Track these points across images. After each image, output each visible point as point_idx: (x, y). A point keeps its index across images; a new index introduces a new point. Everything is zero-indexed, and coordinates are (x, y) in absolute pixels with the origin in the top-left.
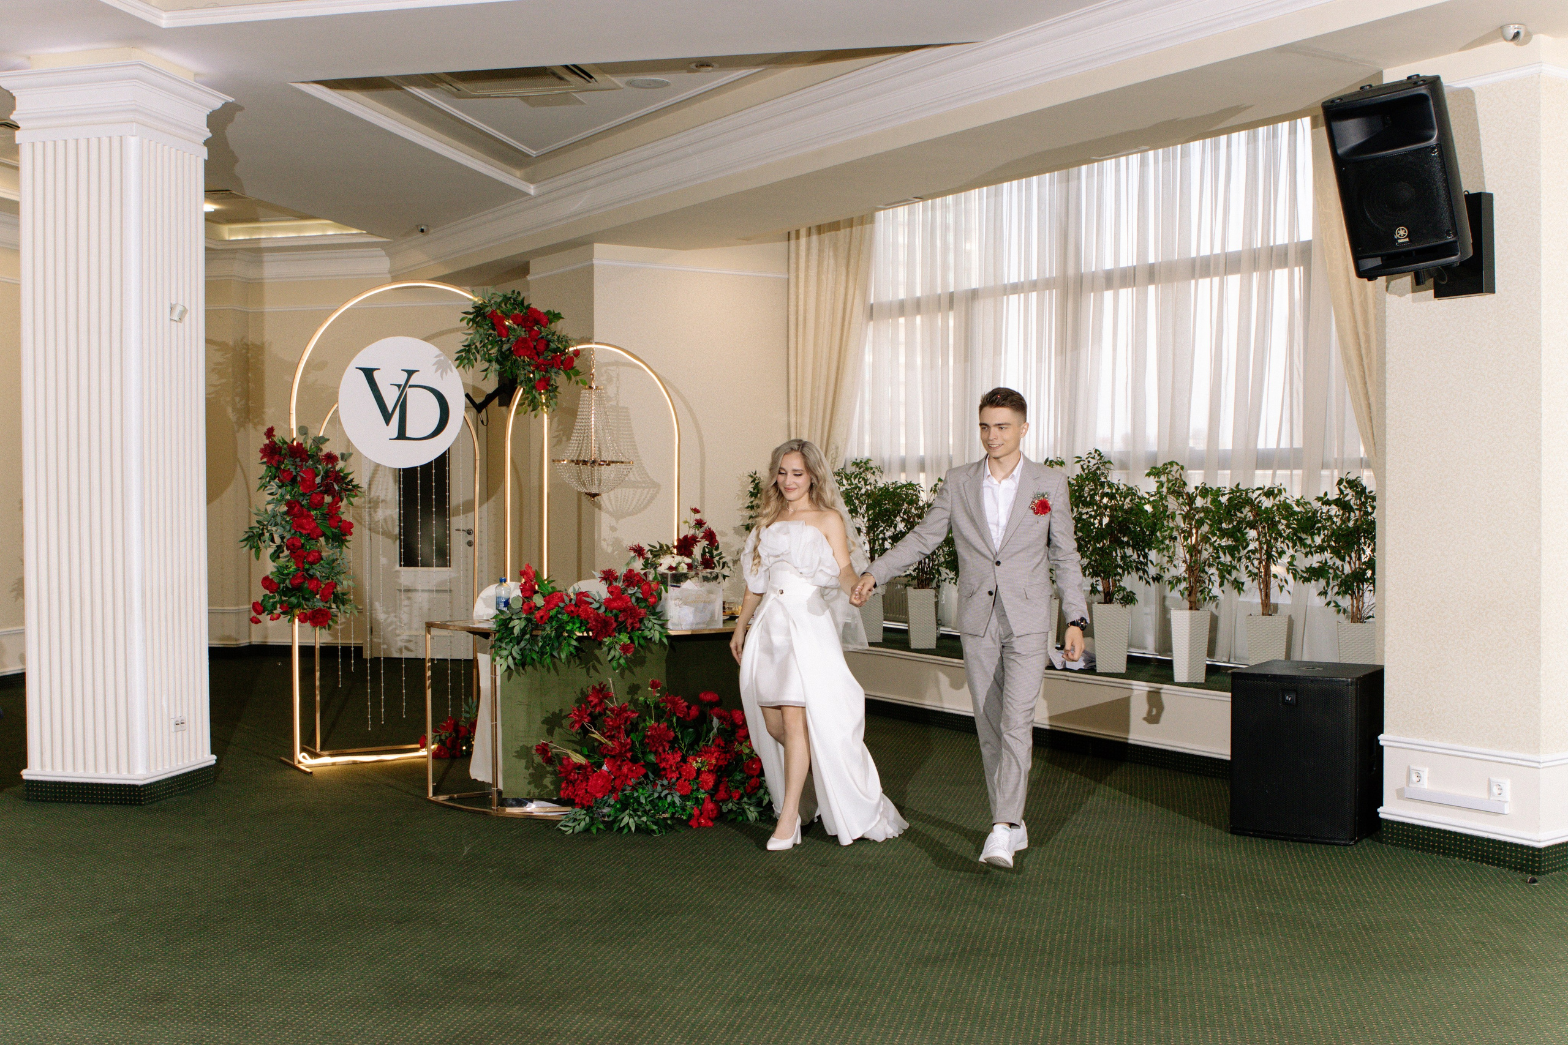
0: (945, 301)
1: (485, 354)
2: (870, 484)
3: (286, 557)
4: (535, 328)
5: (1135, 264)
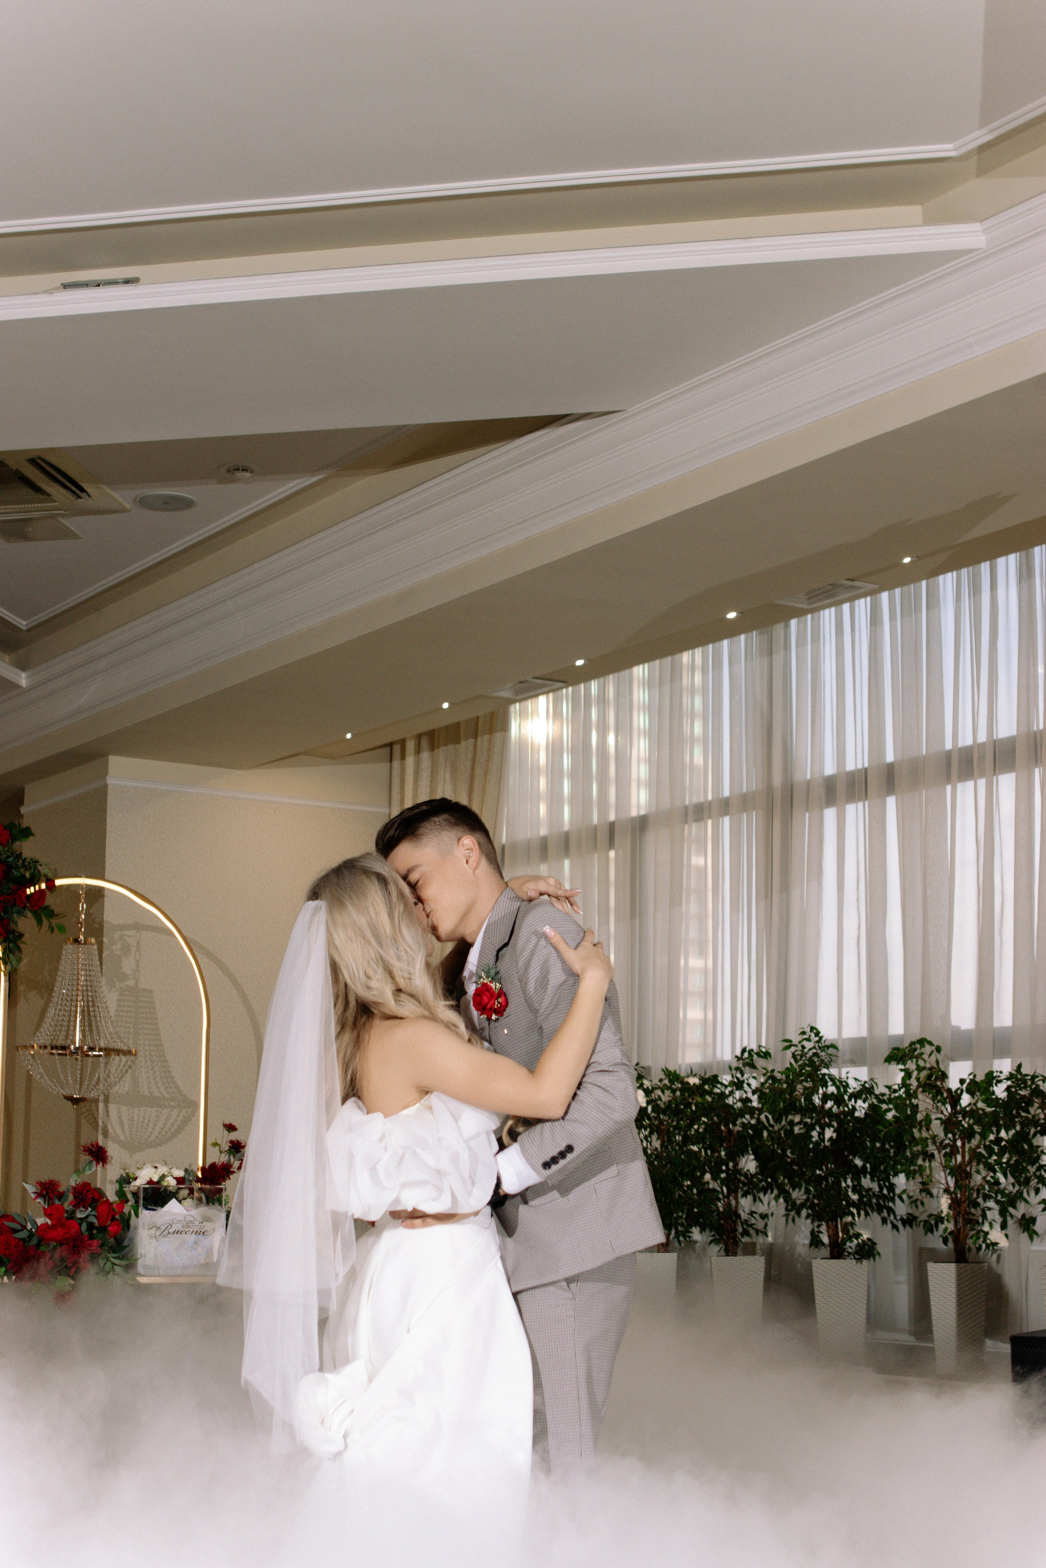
5: (866, 765)
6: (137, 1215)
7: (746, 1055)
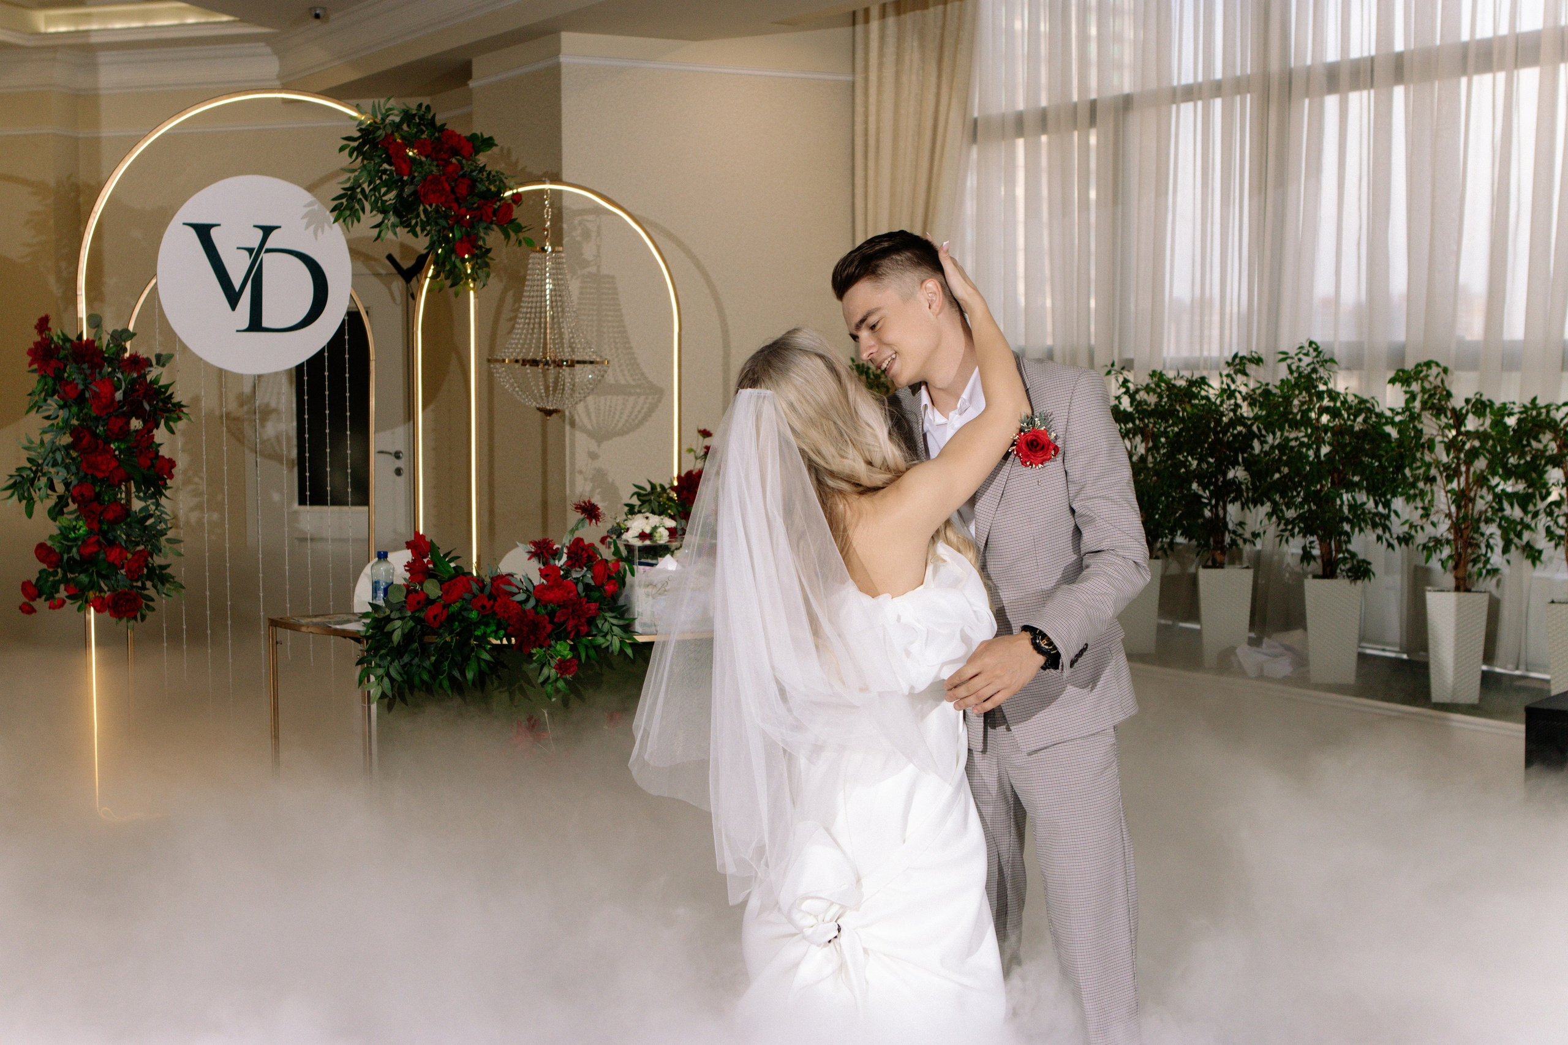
0: (1083, 114)
1: (376, 202)
3: (71, 513)
4: (454, 160)
5: (1373, 53)
6: (633, 574)
7: (1237, 361)
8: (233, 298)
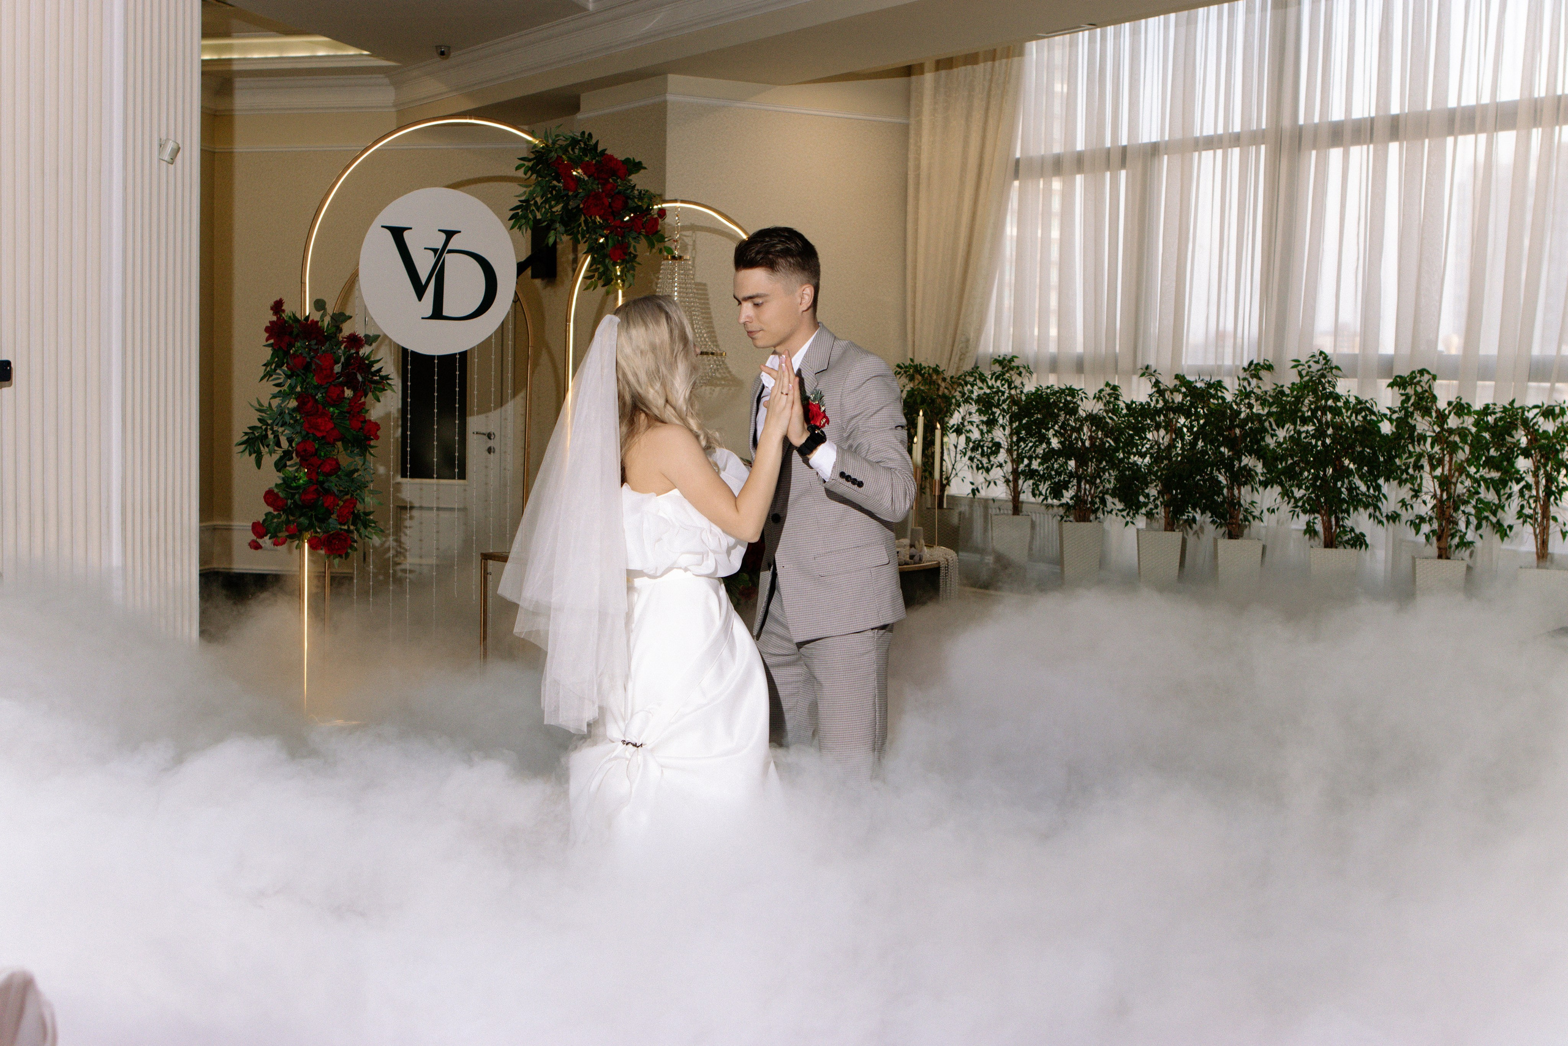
0: (1115, 158)
2: (1016, 387)
3: (296, 464)
4: (611, 180)
5: (1373, 114)
8: (420, 290)
